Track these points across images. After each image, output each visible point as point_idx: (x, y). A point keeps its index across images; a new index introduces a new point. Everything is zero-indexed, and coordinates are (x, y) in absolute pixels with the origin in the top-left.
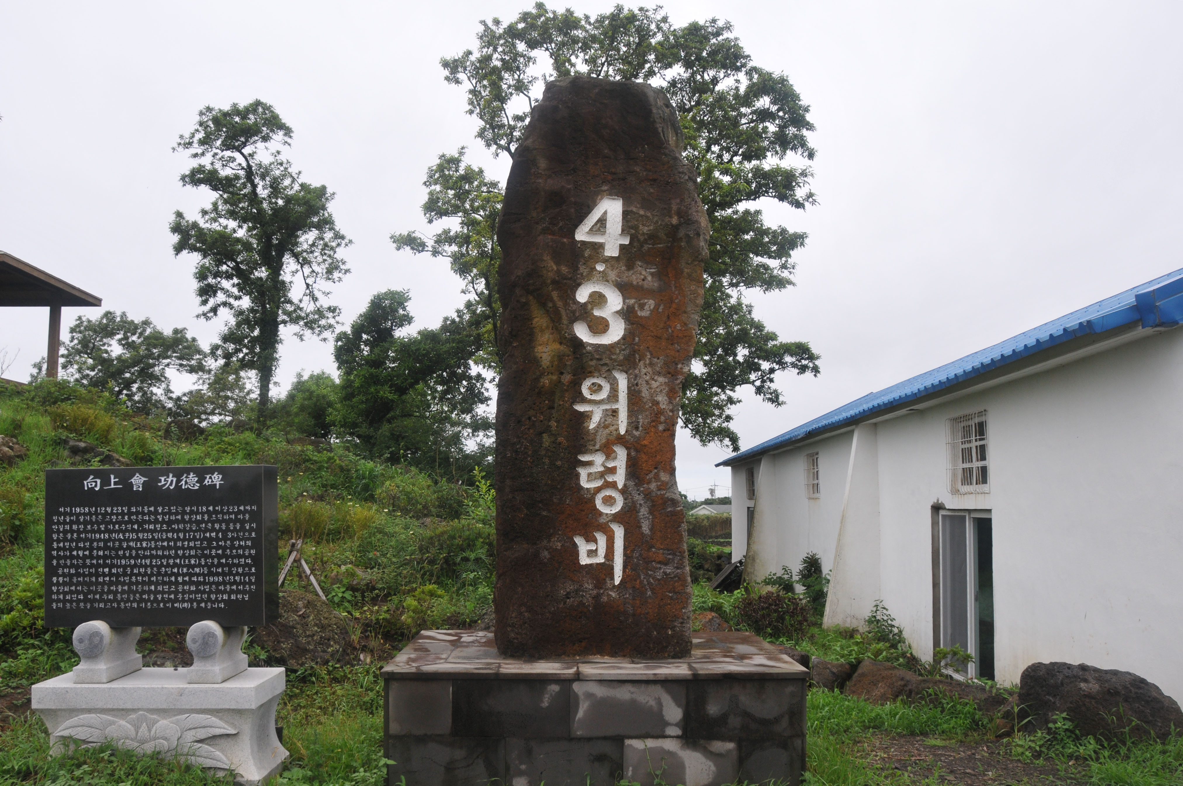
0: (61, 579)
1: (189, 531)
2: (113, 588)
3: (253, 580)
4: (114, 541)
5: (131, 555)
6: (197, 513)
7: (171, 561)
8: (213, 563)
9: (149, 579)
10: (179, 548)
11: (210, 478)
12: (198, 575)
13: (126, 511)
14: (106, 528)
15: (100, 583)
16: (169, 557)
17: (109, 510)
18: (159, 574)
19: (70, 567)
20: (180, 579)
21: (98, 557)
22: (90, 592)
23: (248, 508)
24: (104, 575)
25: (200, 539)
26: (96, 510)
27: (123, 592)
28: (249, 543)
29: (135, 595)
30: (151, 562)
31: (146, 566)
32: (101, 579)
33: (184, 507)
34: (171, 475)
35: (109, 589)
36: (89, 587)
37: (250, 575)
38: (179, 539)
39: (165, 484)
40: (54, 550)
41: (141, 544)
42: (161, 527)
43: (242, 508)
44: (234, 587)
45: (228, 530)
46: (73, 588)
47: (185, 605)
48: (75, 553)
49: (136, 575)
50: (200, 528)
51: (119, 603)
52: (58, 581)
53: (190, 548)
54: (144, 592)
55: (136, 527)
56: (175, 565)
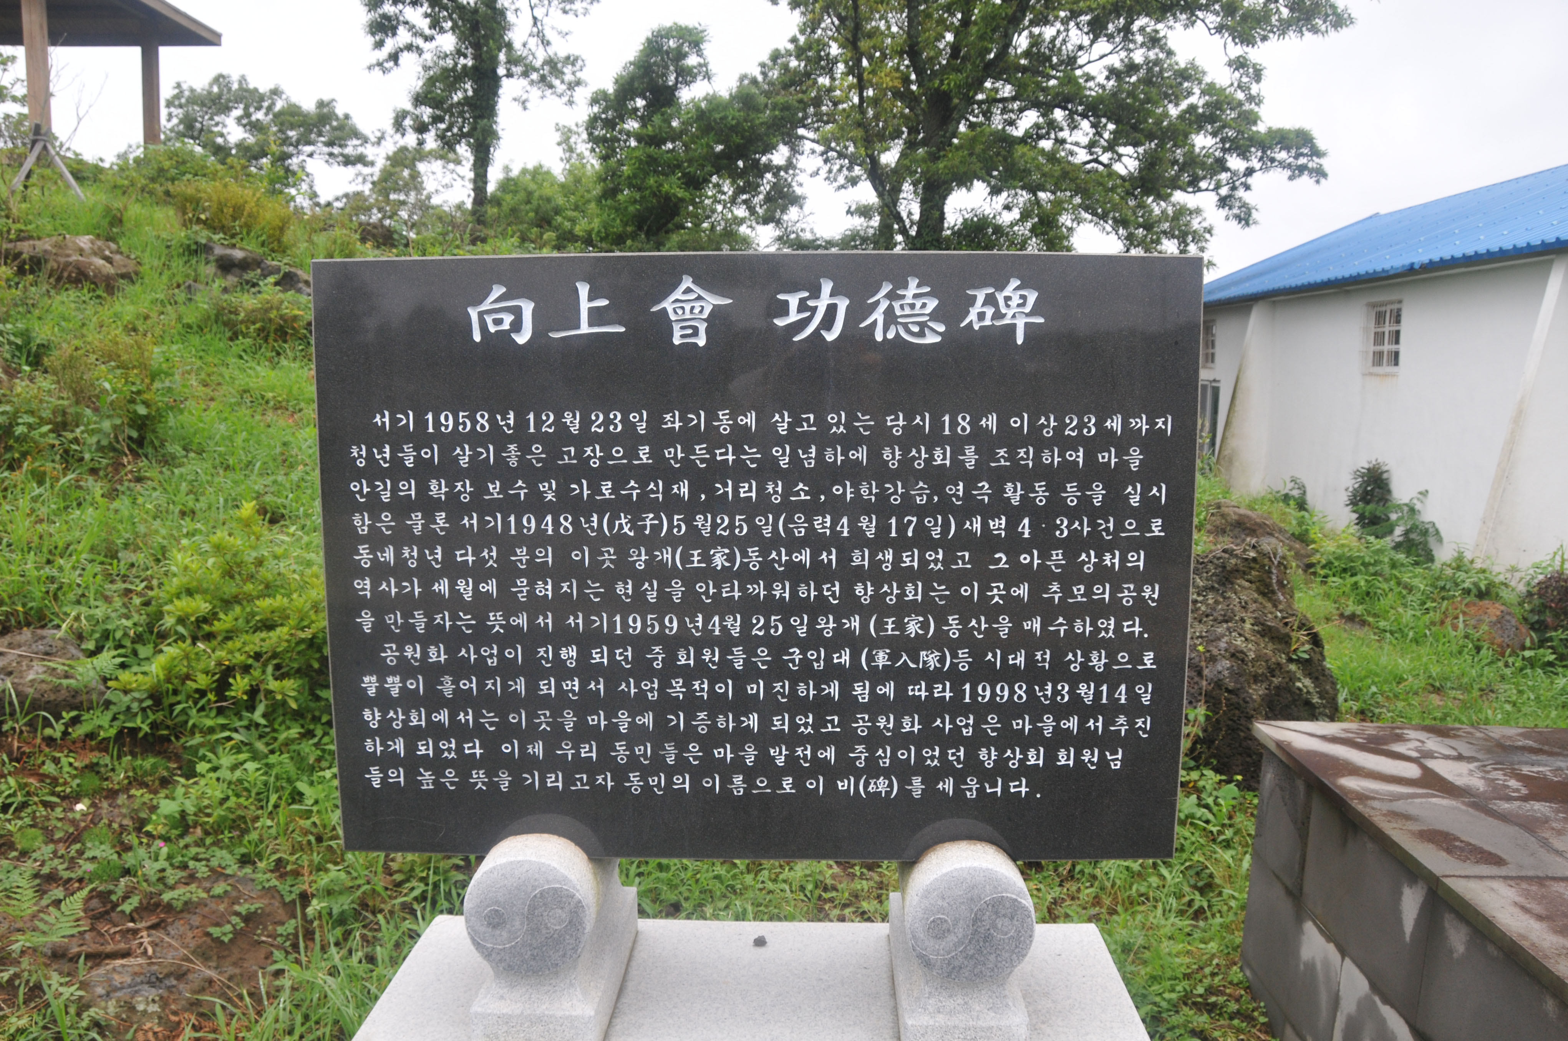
0: (394, 683)
1: (900, 512)
2: (598, 720)
3: (1146, 699)
4: (597, 543)
5: (664, 597)
6: (935, 439)
7: (827, 625)
8: (991, 633)
9: (740, 689)
10: (859, 575)
11: (990, 300)
12: (933, 677)
13: (642, 428)
14: (563, 492)
15: (546, 702)
16: (820, 607)
17: (573, 422)
18: (778, 670)
19: (426, 641)
20: (861, 691)
21: (536, 605)
22: (507, 731)
23: (1141, 424)
24: (561, 671)
25: (942, 543)
26: (521, 423)
27: (637, 735)
28: (1138, 560)
29: (682, 747)
30: (747, 626)
31: (726, 643)
32: (547, 687)
33: (879, 416)
34: (827, 287)
35: (581, 724)
36: (504, 717)
37: (1133, 677)
38: (858, 538)
39: (802, 324)
40: (362, 574)
41: (706, 558)
42: (788, 491)
43: (1115, 424)
44: (1072, 724)
45: (1056, 506)
46: (443, 717)
47: (881, 785)
48: (442, 587)
49: (689, 675)
50: (945, 499)
51: (621, 774)
52: (383, 692)
53: (903, 576)
54: (716, 737)
55: (683, 489)
56: (842, 638)
